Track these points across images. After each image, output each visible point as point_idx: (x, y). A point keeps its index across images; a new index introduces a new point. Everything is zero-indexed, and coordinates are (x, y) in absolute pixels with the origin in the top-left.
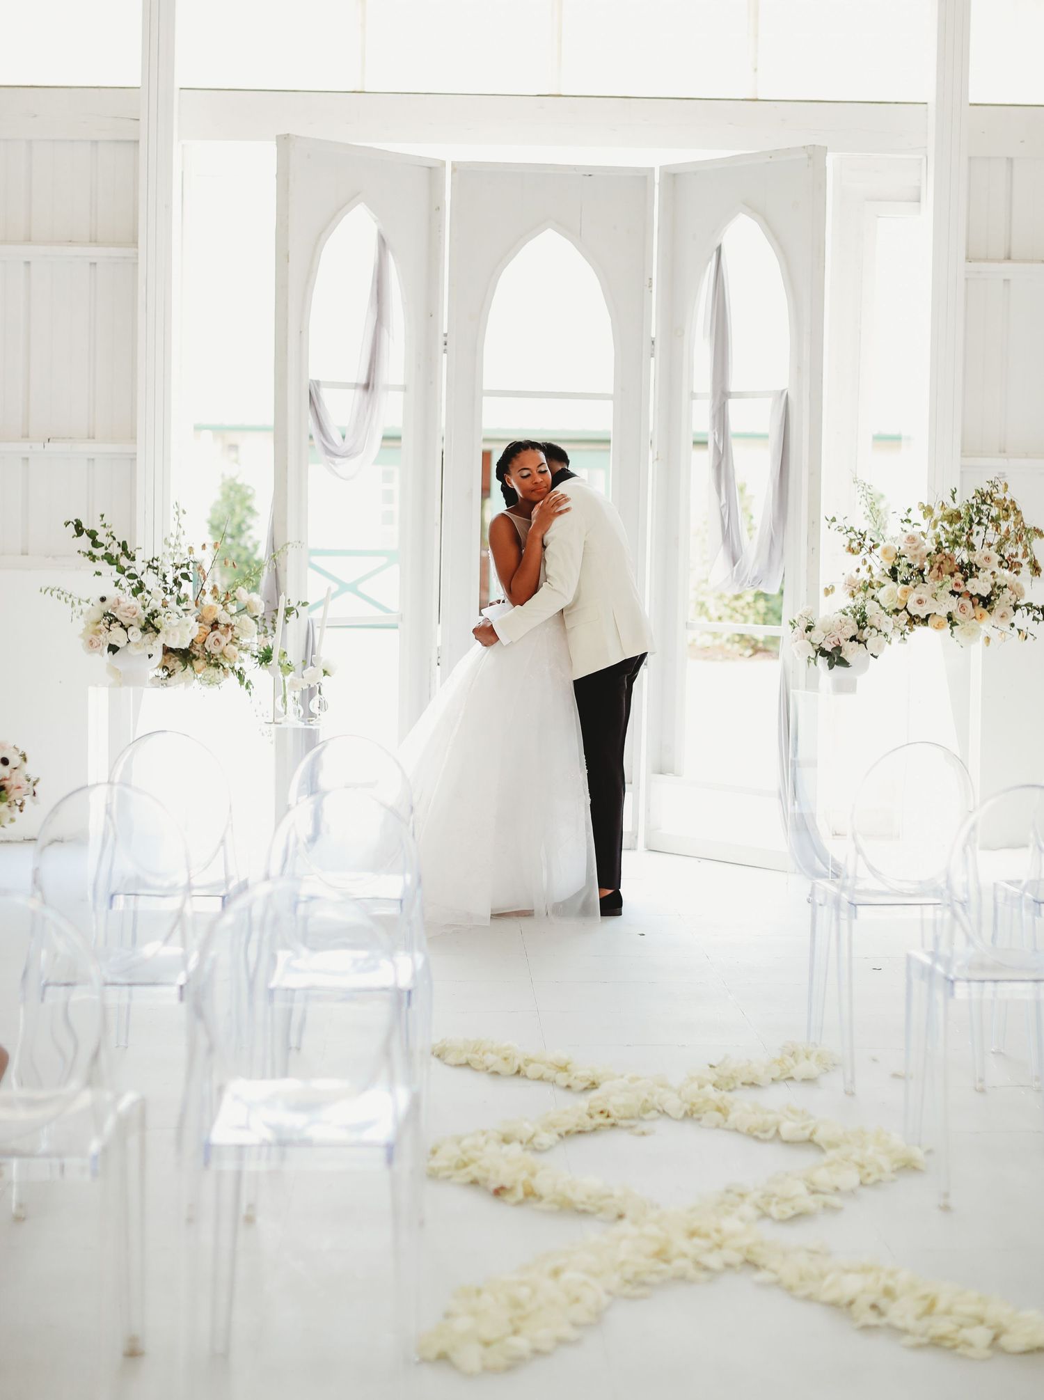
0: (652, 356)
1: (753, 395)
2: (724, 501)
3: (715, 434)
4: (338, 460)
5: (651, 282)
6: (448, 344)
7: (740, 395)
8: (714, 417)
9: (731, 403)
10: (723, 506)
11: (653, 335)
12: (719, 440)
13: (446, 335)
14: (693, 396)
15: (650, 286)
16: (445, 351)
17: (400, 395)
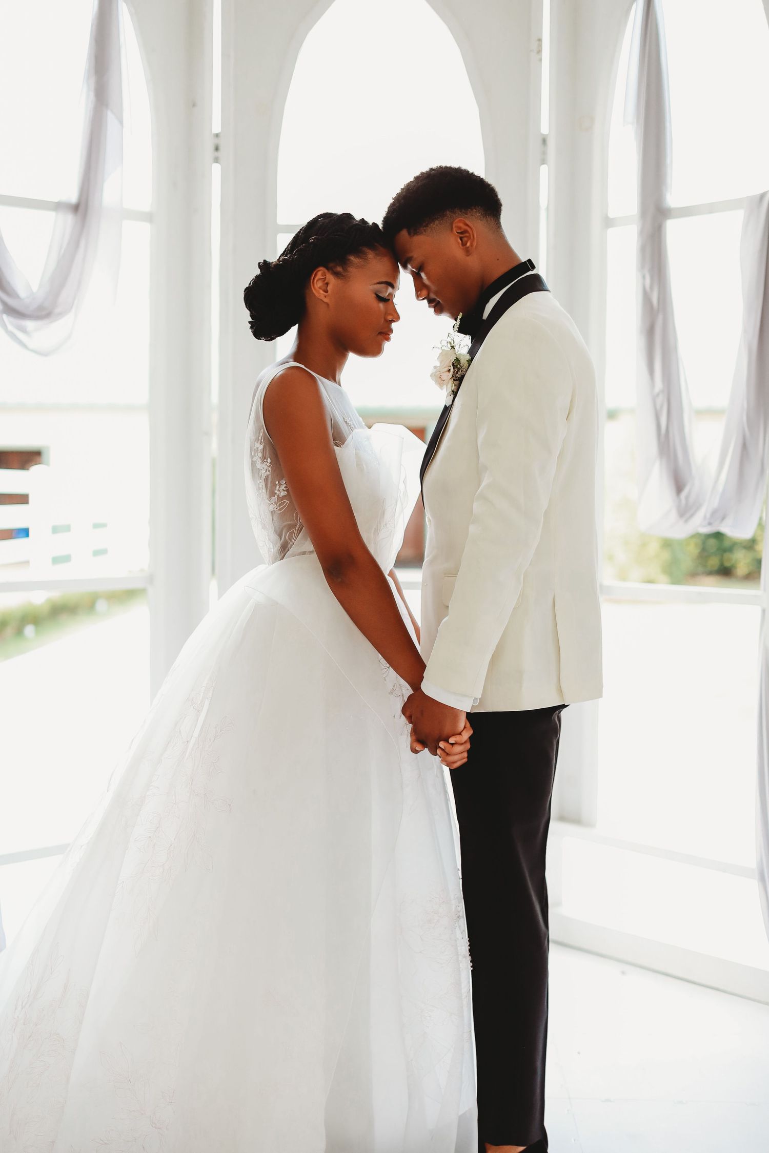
0: (543, 162)
1: (711, 208)
2: (659, 384)
3: (644, 277)
4: (30, 324)
5: (540, 46)
6: (221, 148)
7: (686, 212)
8: (643, 249)
9: (671, 227)
10: (658, 395)
11: (545, 129)
12: (651, 287)
13: (217, 135)
14: (608, 223)
15: (539, 51)
16: (216, 160)
17: (145, 228)
